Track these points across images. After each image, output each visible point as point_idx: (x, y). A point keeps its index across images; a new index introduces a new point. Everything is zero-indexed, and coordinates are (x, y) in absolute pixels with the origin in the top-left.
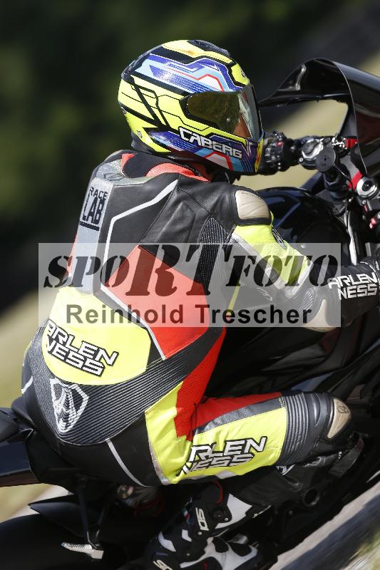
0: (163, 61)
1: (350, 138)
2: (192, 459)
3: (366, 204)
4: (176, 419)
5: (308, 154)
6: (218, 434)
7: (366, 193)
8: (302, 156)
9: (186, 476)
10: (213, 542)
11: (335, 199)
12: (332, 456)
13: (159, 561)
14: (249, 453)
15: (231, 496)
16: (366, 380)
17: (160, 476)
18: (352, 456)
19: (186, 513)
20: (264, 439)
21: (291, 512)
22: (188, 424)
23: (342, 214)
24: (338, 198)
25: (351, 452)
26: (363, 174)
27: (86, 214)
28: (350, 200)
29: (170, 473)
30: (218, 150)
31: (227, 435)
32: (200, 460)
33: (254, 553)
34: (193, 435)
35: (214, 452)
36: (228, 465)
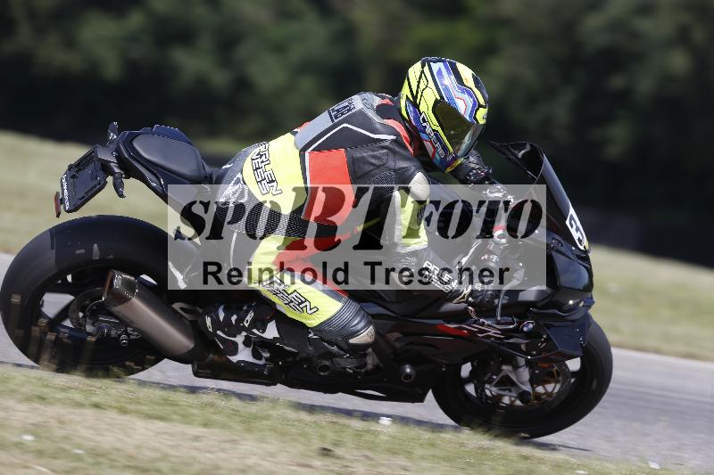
10: (245, 335)
13: (209, 318)
14: (302, 308)
15: (274, 322)
19: (245, 308)
20: (315, 309)
21: (305, 366)
27: (335, 109)
30: (433, 142)
31: (299, 289)
36: (286, 304)
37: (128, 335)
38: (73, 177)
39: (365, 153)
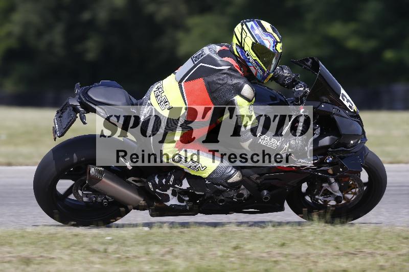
10: (172, 190)
13: (150, 183)
15: (186, 179)
19: (169, 174)
27: (195, 56)
30: (255, 67)
37: (108, 199)
38: (60, 117)
39: (214, 78)
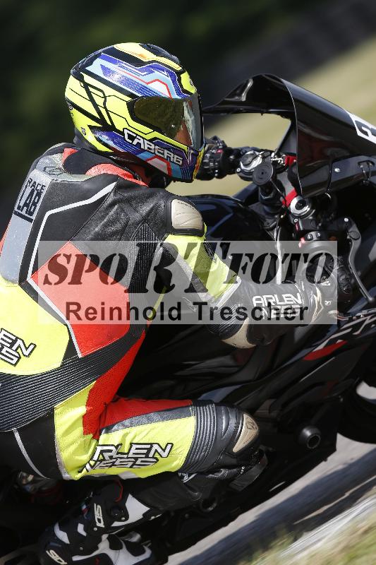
0: (114, 62)
1: (289, 154)
2: (95, 458)
3: (298, 222)
4: (84, 417)
5: (246, 165)
6: (125, 435)
7: (299, 212)
8: (239, 166)
9: (88, 474)
10: (108, 538)
11: (267, 213)
12: (235, 470)
13: (51, 551)
14: (153, 457)
15: (130, 496)
16: (276, 395)
17: (63, 471)
18: (256, 472)
19: (84, 507)
20: (169, 446)
21: (187, 515)
22: (96, 424)
23: (272, 229)
24: (271, 212)
25: (254, 468)
26: (298, 192)
27: (22, 204)
28: (282, 216)
29: (73, 469)
30: (159, 155)
31: (134, 438)
32: (104, 459)
33: (148, 554)
34: (100, 434)
35: (118, 453)
36: (131, 467)
